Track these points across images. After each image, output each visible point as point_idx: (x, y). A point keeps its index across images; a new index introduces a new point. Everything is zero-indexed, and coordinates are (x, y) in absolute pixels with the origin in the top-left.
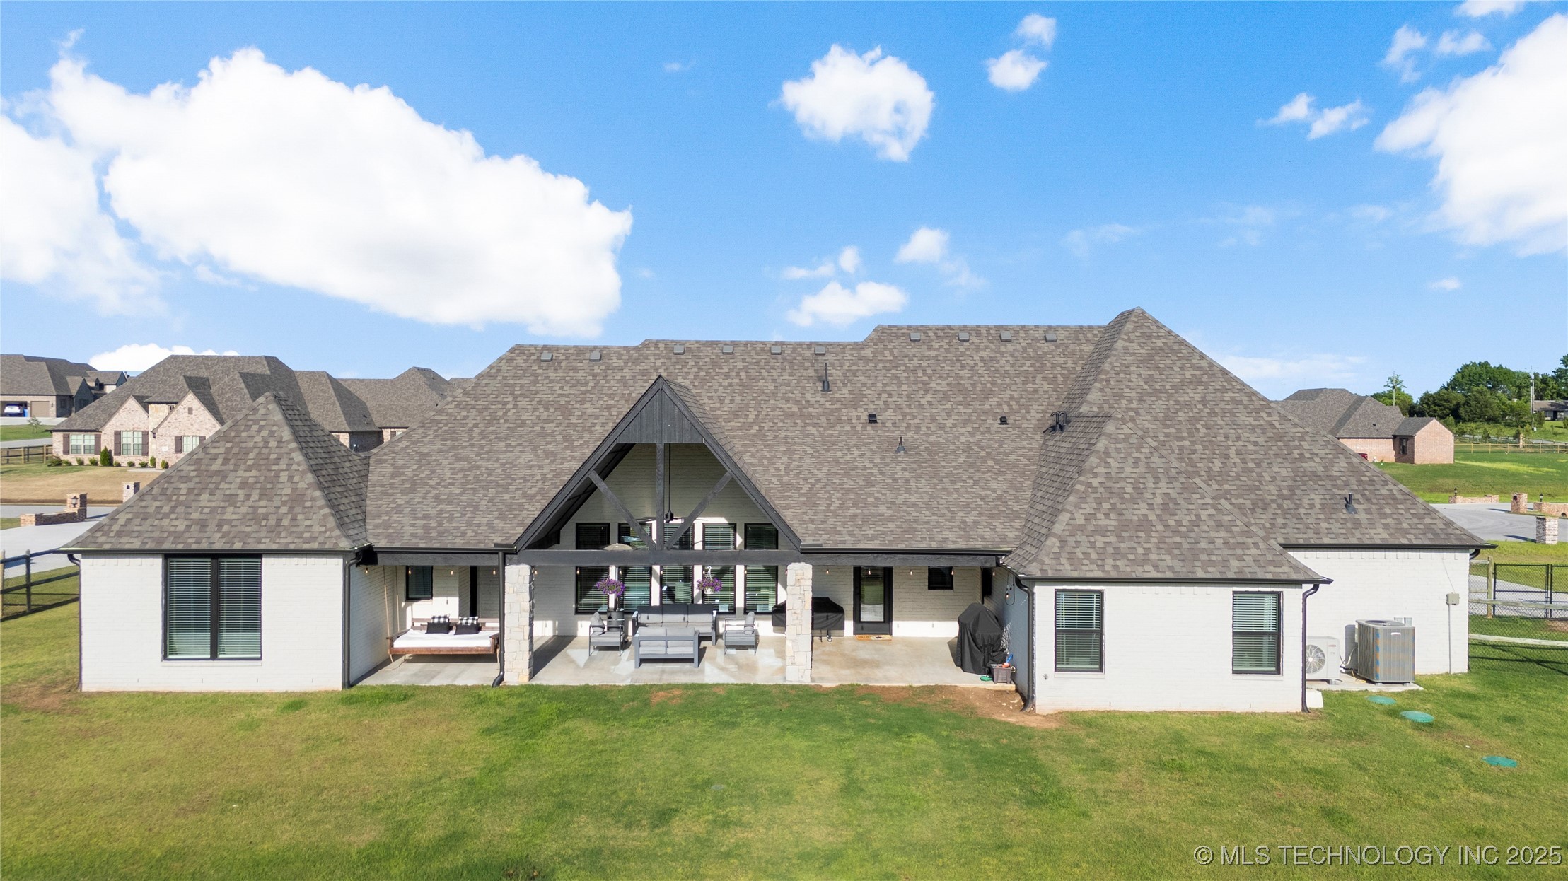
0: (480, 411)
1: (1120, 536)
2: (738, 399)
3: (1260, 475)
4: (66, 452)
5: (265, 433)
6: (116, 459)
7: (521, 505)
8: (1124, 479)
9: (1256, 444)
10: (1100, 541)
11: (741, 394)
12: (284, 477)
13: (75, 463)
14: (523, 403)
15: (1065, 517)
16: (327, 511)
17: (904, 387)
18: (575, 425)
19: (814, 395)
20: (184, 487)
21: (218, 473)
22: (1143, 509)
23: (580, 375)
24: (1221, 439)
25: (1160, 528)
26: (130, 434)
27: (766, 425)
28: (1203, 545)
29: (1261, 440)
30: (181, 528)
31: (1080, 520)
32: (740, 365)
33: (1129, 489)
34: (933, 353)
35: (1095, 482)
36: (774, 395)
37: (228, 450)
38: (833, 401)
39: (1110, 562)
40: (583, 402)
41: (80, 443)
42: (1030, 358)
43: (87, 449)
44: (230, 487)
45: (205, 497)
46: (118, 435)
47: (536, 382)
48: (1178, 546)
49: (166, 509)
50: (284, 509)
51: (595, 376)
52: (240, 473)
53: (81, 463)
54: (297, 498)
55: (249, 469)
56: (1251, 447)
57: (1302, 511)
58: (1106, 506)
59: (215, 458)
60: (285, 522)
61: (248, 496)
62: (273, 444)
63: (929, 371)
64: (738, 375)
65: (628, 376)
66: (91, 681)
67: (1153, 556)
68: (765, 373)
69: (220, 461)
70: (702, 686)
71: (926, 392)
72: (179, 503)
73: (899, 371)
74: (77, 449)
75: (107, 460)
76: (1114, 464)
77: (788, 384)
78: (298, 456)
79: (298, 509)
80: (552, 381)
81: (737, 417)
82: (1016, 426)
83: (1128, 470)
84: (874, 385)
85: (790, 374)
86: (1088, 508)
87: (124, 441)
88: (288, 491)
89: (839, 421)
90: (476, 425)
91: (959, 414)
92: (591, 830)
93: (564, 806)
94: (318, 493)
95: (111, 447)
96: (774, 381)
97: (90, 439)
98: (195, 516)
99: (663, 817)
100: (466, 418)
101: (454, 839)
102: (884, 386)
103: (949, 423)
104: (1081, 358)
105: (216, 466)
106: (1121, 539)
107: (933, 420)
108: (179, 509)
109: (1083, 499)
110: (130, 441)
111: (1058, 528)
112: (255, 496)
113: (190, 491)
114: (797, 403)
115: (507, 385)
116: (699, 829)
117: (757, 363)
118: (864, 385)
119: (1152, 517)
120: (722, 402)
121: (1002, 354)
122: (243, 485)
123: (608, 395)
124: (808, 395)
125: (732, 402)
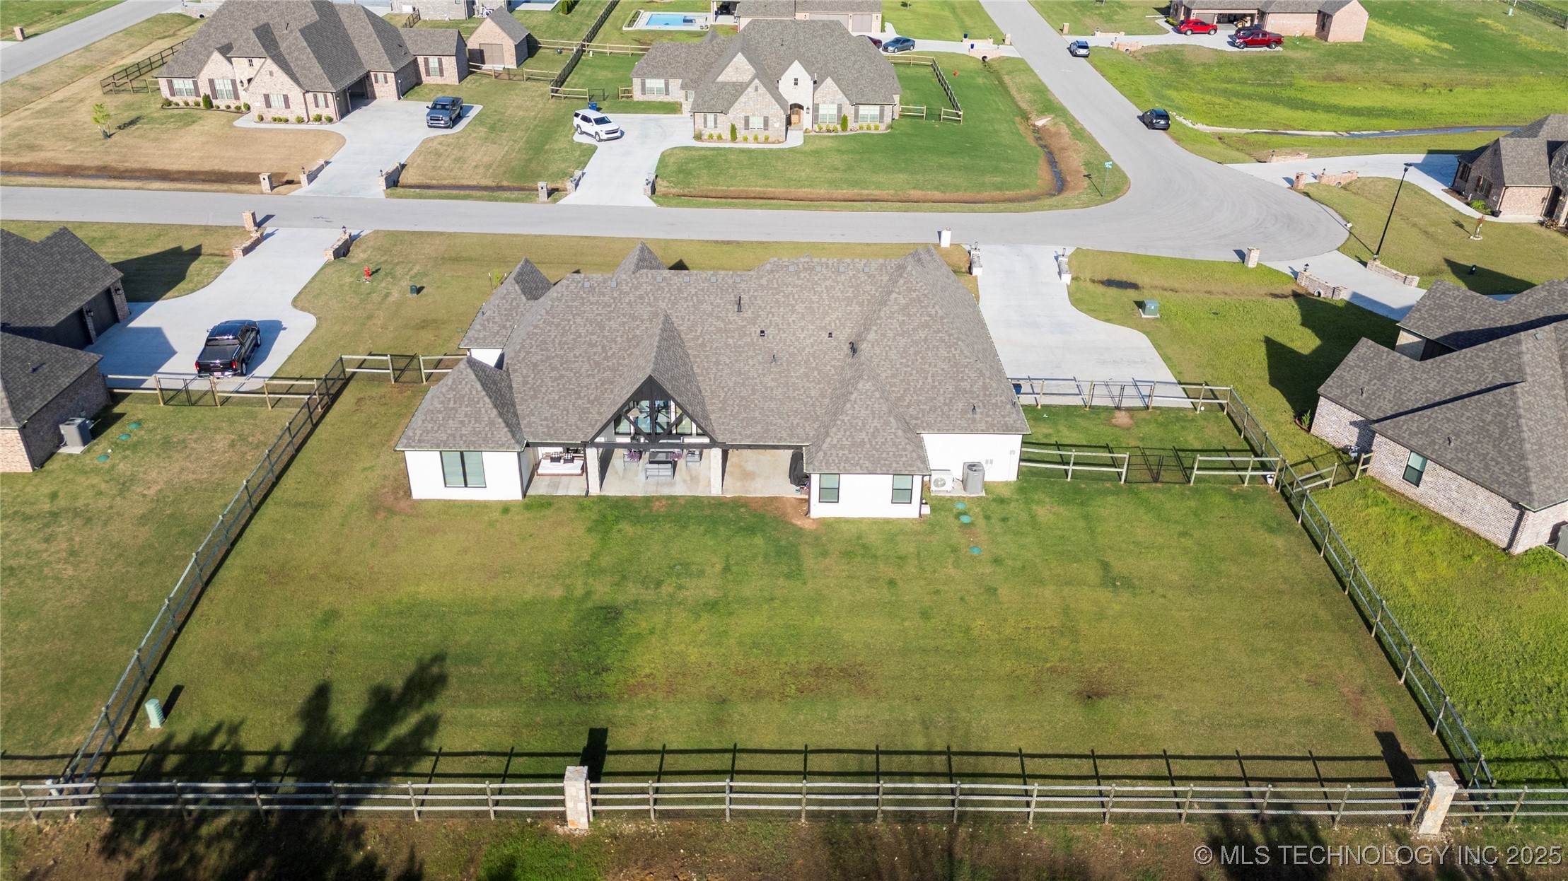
0: (557, 326)
1: (850, 451)
2: (692, 317)
3: (939, 390)
4: (173, 94)
5: (469, 386)
6: (215, 102)
7: (588, 408)
8: (858, 418)
9: (943, 369)
10: (841, 453)
11: (693, 314)
12: (483, 410)
13: (182, 104)
14: (578, 320)
15: (828, 440)
16: (506, 429)
17: (782, 309)
18: (607, 337)
19: (733, 316)
20: (440, 416)
21: (453, 408)
22: (863, 435)
23: (607, 298)
24: (927, 366)
25: (868, 446)
26: (221, 81)
27: (707, 337)
28: (884, 455)
29: (946, 367)
30: (445, 438)
31: (835, 442)
32: (693, 291)
33: (860, 424)
34: (800, 282)
35: (846, 419)
36: (711, 315)
37: (455, 396)
38: (743, 319)
39: (842, 464)
40: (609, 320)
41: (182, 87)
42: (852, 287)
43: (189, 92)
44: (460, 416)
45: (451, 421)
46: (211, 82)
47: (583, 304)
48: (873, 456)
49: (436, 428)
50: (487, 429)
51: (615, 299)
52: (463, 408)
53: (187, 104)
54: (491, 423)
55: (467, 406)
56: (940, 372)
57: (951, 413)
58: (848, 433)
59: (449, 400)
60: (489, 435)
61: (470, 421)
62: (474, 392)
63: (796, 297)
64: (692, 299)
65: (632, 299)
66: (417, 495)
67: (861, 462)
68: (707, 298)
69: (452, 402)
70: (675, 497)
71: (793, 313)
72: (440, 425)
73: (780, 297)
74: (181, 92)
75: (209, 104)
76: (857, 408)
77: (719, 307)
78: (487, 400)
79: (493, 429)
80: (592, 304)
81: (691, 331)
82: (837, 339)
83: (863, 412)
84: (765, 308)
85: (721, 298)
86: (839, 435)
87: (218, 87)
88: (486, 419)
89: (745, 334)
90: (556, 336)
91: (808, 330)
92: (634, 591)
93: (624, 577)
94: (500, 420)
95: (209, 92)
96: (712, 304)
97: (189, 84)
98: (449, 432)
99: (659, 584)
100: (550, 331)
101: (588, 594)
102: (771, 308)
103: (802, 336)
104: (880, 287)
105: (451, 405)
106: (850, 452)
107: (794, 334)
108: (442, 428)
109: (839, 430)
110: (222, 88)
111: (825, 446)
112: (473, 422)
113: (443, 419)
114: (723, 321)
115: (568, 307)
116: (671, 590)
117: (702, 290)
118: (760, 307)
119: (866, 440)
120: (683, 320)
121: (838, 282)
122: (466, 415)
123: (623, 314)
124: (729, 315)
125: (689, 320)
